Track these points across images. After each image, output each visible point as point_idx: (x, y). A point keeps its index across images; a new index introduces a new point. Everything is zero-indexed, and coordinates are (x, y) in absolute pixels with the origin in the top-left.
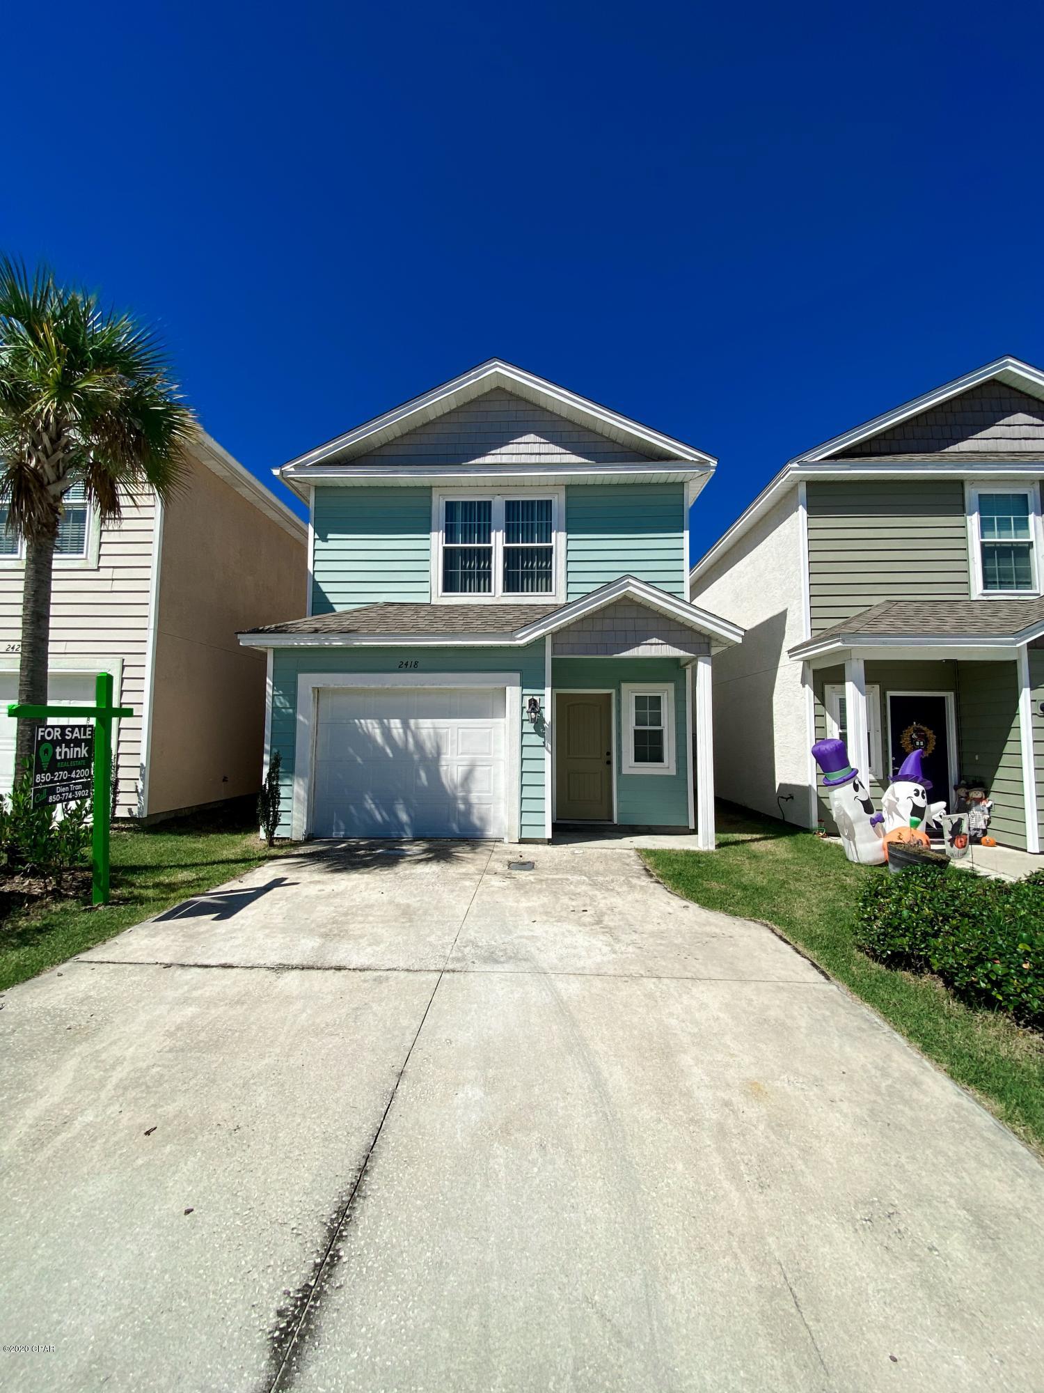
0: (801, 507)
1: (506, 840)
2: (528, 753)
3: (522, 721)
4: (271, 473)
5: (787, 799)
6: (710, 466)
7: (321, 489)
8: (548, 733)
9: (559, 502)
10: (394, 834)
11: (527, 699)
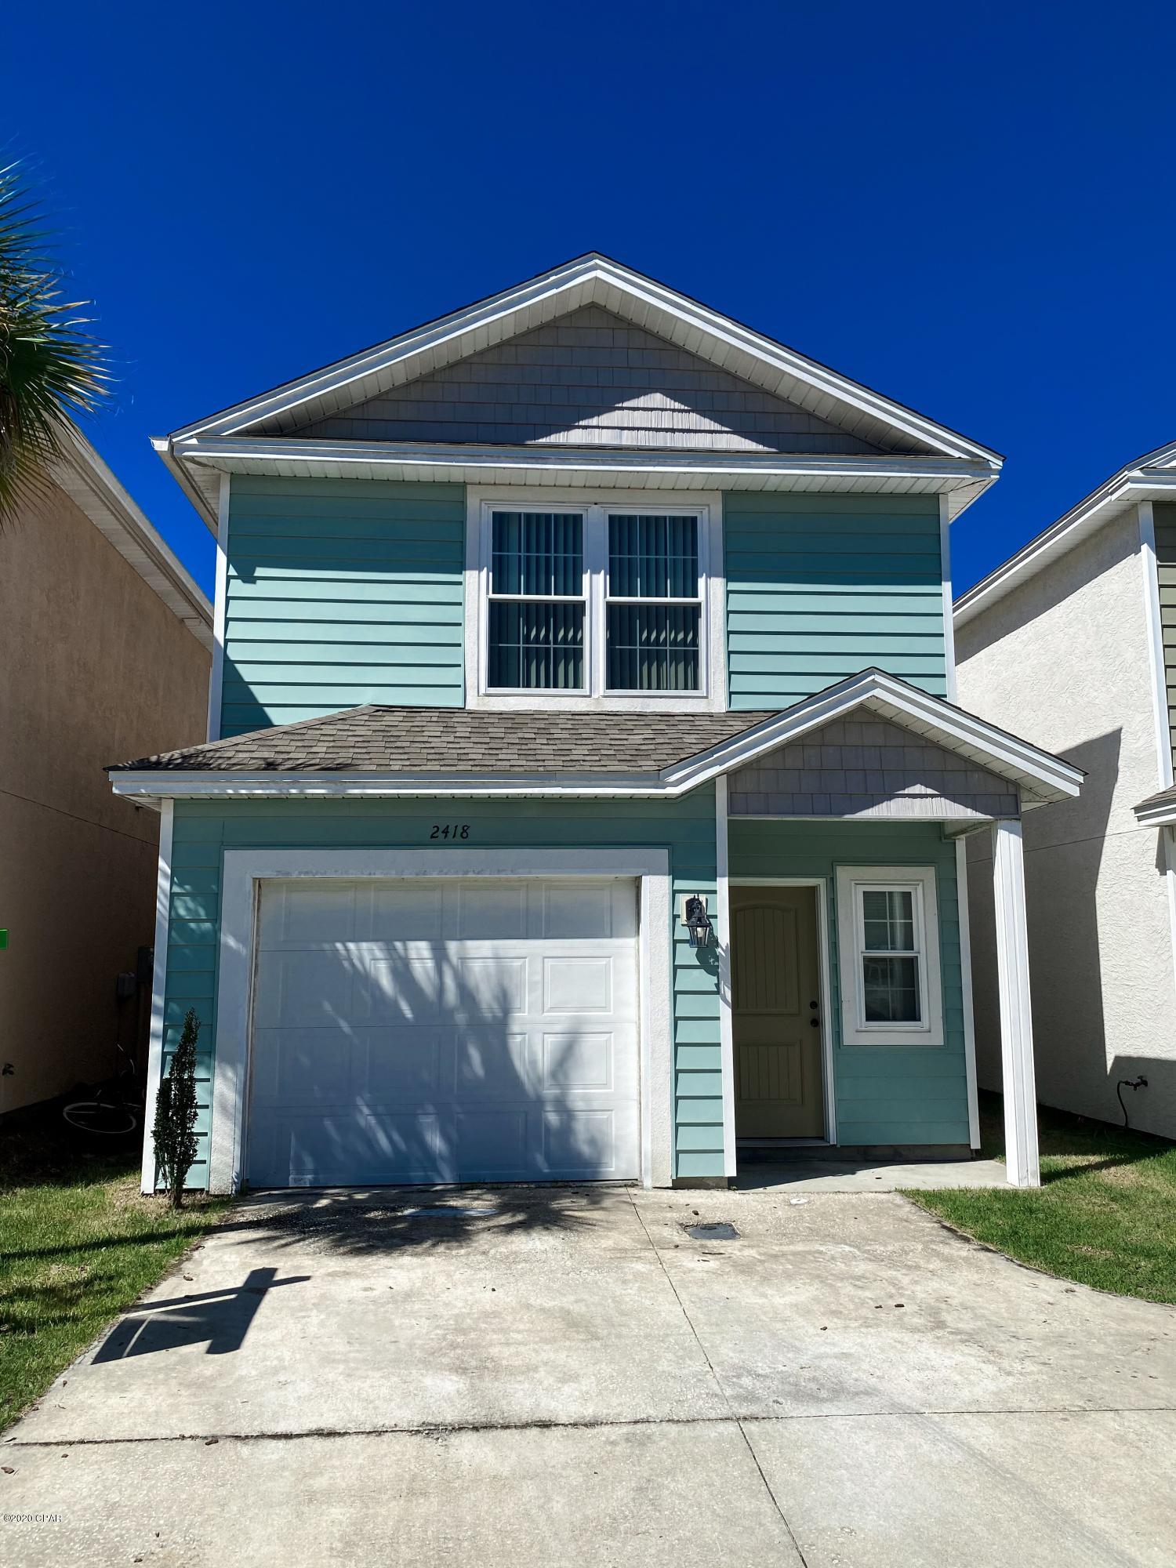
0: (1145, 548)
1: (648, 1182)
2: (686, 1006)
3: (675, 942)
4: (150, 446)
5: (1136, 1086)
6: (991, 469)
7: (242, 480)
8: (725, 968)
9: (711, 519)
10: (417, 1175)
11: (683, 899)
